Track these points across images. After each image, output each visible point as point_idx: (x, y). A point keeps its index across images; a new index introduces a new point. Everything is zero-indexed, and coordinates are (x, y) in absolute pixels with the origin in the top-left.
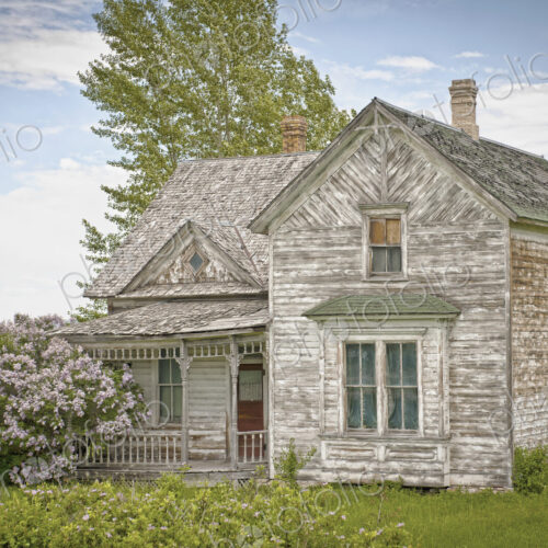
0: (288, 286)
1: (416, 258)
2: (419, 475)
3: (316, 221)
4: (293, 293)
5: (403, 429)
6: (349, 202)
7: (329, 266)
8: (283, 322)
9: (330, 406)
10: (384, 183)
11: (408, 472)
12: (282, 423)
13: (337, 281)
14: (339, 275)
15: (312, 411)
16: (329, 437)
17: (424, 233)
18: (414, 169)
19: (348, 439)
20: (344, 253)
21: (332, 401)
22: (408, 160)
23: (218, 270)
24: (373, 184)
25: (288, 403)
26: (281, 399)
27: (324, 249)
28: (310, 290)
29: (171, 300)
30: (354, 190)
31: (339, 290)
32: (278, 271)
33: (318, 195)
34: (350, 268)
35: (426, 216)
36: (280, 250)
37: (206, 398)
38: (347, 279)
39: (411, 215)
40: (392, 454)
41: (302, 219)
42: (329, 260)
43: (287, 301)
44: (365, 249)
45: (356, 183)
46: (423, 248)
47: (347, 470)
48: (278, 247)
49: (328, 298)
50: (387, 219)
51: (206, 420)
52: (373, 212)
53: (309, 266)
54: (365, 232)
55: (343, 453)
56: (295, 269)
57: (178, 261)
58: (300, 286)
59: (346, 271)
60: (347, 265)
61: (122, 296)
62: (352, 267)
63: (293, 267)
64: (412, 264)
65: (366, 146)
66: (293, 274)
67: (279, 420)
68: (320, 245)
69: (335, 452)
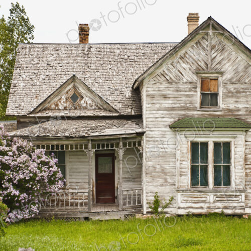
0: (154, 112)
1: (227, 99)
2: (232, 209)
3: (171, 78)
4: (157, 116)
5: (222, 186)
6: (190, 69)
7: (178, 102)
8: (151, 131)
9: (183, 175)
10: (210, 60)
11: (226, 208)
12: (150, 184)
13: (182, 110)
14: (184, 107)
15: (168, 177)
16: (183, 191)
17: (231, 87)
18: (226, 54)
19: (193, 192)
20: (187, 96)
21: (184, 172)
22: (223, 50)
23: (88, 103)
24: (204, 61)
25: (154, 174)
26: (150, 172)
27: (175, 93)
28: (167, 114)
29: (63, 118)
30: (193, 64)
31: (184, 115)
32: (149, 104)
33: (172, 65)
34: (189, 103)
35: (232, 78)
36: (150, 93)
37: (80, 172)
38: (188, 109)
39: (224, 77)
40: (217, 199)
41: (163, 77)
42: (178, 99)
43: (154, 119)
44: (199, 94)
45: (194, 60)
46: (230, 94)
47: (192, 208)
48: (148, 91)
49: (177, 119)
50: (211, 79)
51: (79, 184)
52: (203, 75)
53: (167, 102)
54: (199, 85)
55: (190, 199)
56: (159, 103)
57: (63, 97)
58: (162, 112)
59: (188, 105)
60: (189, 102)
61: (31, 115)
62: (191, 103)
63: (158, 102)
64: (224, 103)
65: (200, 41)
66: (157, 106)
67: (148, 182)
68: (173, 91)
69: (186, 199)
